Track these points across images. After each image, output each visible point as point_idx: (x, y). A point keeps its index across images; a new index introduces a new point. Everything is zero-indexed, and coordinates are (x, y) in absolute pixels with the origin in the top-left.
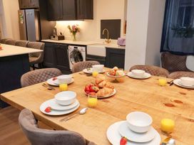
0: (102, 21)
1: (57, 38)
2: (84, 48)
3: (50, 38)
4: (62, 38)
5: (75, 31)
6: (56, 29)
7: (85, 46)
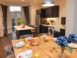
0: (62, 18)
1: (46, 24)
2: (53, 28)
3: (44, 24)
4: (48, 24)
5: (52, 22)
6: (47, 21)
7: (54, 27)
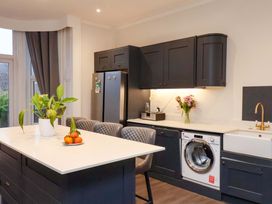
0: (244, 88)
1: (154, 117)
2: (218, 138)
3: (140, 117)
5: (190, 105)
